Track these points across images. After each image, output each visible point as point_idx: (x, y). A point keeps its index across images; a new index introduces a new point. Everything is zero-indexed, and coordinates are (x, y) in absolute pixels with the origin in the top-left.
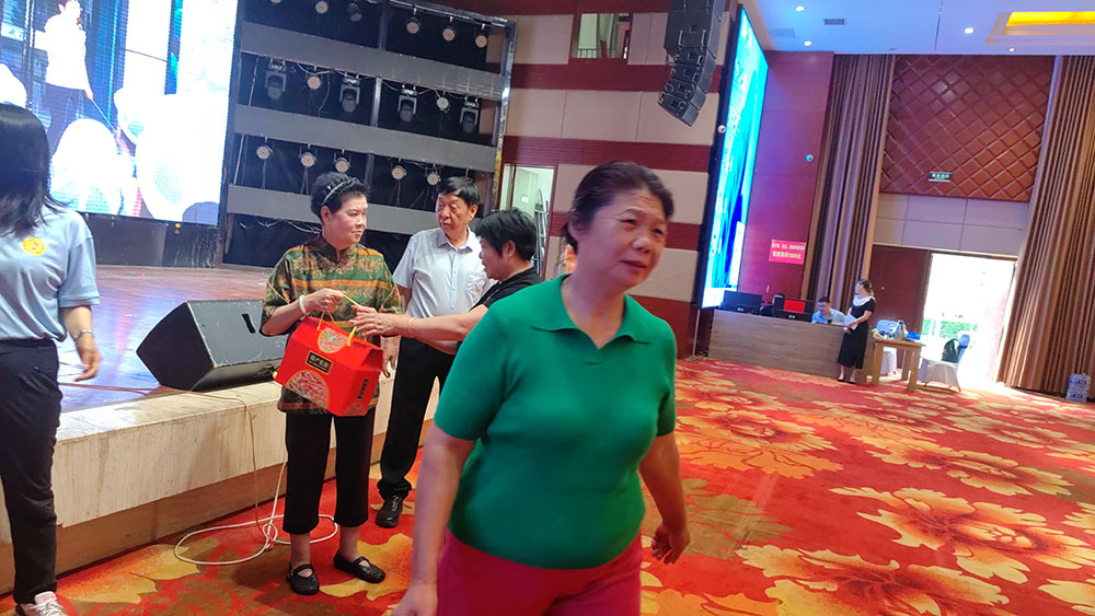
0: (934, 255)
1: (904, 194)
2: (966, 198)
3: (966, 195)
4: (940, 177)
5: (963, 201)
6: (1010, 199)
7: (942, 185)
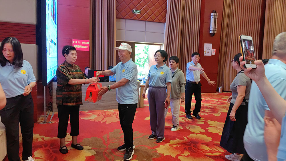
0: (136, 45)
1: (124, 19)
2: (145, 21)
3: (145, 20)
4: (137, 12)
5: (144, 22)
6: (160, 22)
7: (137, 16)
